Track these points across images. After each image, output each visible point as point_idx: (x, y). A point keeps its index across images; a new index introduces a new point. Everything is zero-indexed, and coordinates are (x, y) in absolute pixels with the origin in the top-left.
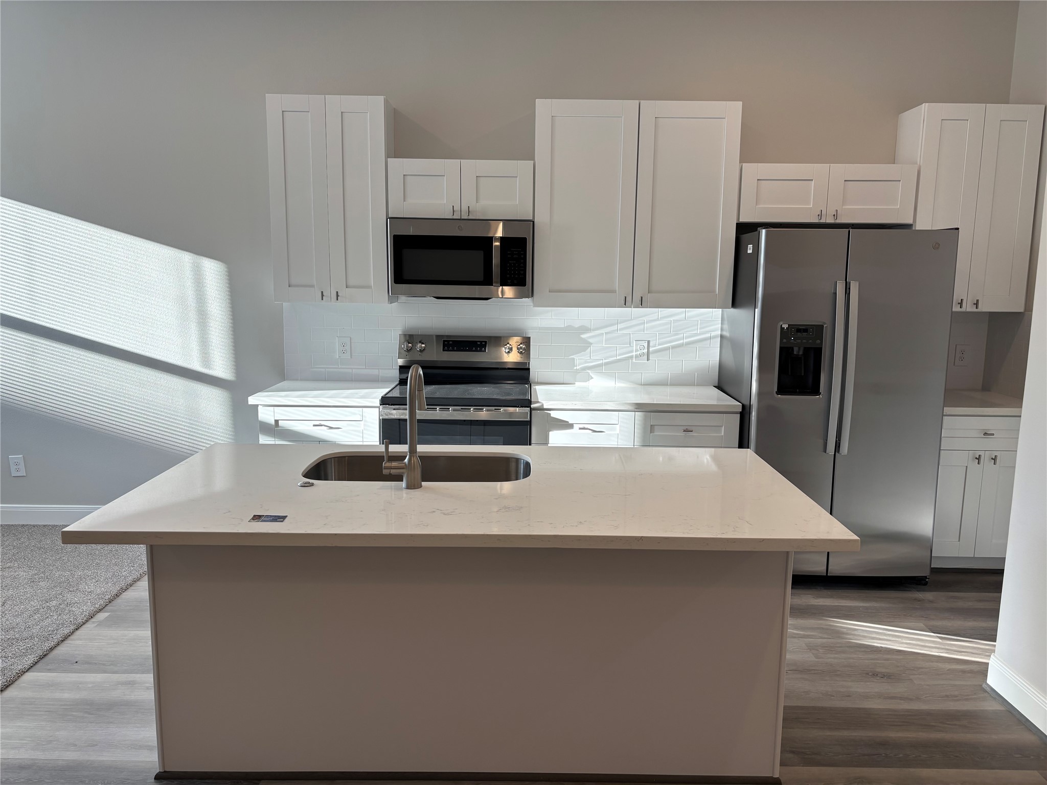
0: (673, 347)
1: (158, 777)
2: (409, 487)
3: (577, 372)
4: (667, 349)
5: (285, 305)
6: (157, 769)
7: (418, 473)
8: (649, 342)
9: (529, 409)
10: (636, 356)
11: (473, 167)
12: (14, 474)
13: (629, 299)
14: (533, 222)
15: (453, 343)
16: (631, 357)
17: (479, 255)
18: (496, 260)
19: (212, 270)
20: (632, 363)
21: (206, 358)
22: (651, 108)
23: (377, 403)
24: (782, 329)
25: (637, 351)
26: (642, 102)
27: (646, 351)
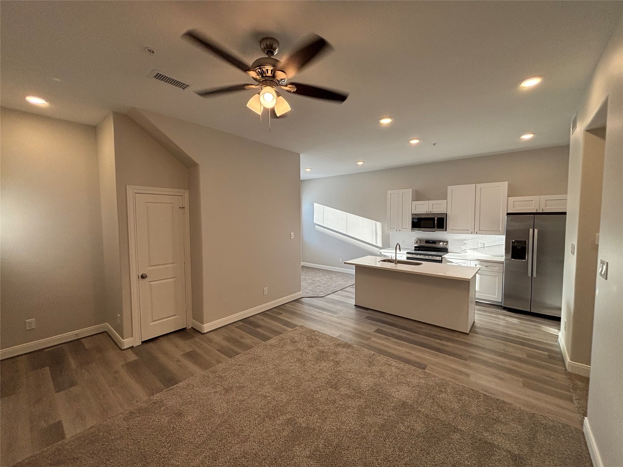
0: (492, 246)
1: (355, 305)
2: (395, 264)
3: (462, 251)
4: (490, 246)
5: (391, 232)
6: (355, 304)
7: (397, 262)
8: (484, 244)
9: (441, 257)
10: (480, 248)
11: (431, 202)
12: (340, 262)
13: (473, 232)
14: (446, 214)
15: (427, 242)
16: (479, 248)
17: (432, 222)
18: (436, 222)
19: (379, 224)
20: (479, 249)
21: (376, 243)
22: (479, 186)
23: (406, 253)
24: (512, 241)
25: (480, 246)
26: (477, 184)
27: (483, 246)
